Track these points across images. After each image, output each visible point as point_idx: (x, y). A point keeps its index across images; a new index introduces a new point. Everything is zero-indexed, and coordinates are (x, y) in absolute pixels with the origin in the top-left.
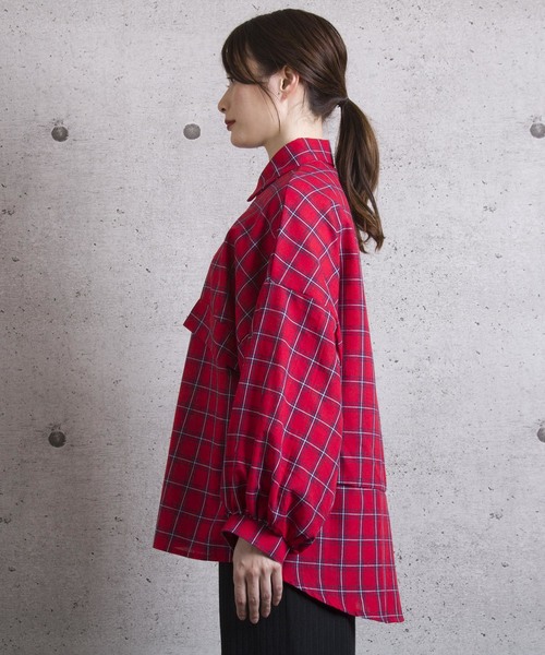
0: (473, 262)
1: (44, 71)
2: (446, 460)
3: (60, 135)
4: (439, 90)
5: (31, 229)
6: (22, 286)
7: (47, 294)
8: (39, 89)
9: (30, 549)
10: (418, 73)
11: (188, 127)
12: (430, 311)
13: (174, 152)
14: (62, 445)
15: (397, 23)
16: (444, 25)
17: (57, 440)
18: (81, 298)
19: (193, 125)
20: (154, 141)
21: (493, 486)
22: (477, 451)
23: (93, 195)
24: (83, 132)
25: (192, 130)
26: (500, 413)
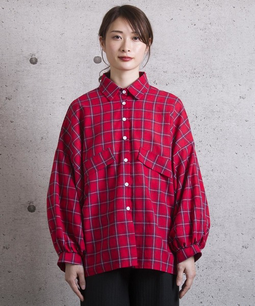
0: (234, 124)
1: (26, 30)
3: (34, 61)
4: (218, 40)
5: (20, 107)
6: (15, 134)
7: (27, 138)
8: (23, 39)
9: (18, 262)
11: (95, 57)
12: (213, 147)
13: (89, 70)
14: (34, 211)
15: (197, 7)
16: (221, 8)
17: (32, 209)
18: (44, 140)
19: (98, 57)
20: (79, 64)
21: (244, 233)
22: (236, 215)
23: (49, 90)
24: (45, 60)
25: (97, 59)
26: (247, 197)
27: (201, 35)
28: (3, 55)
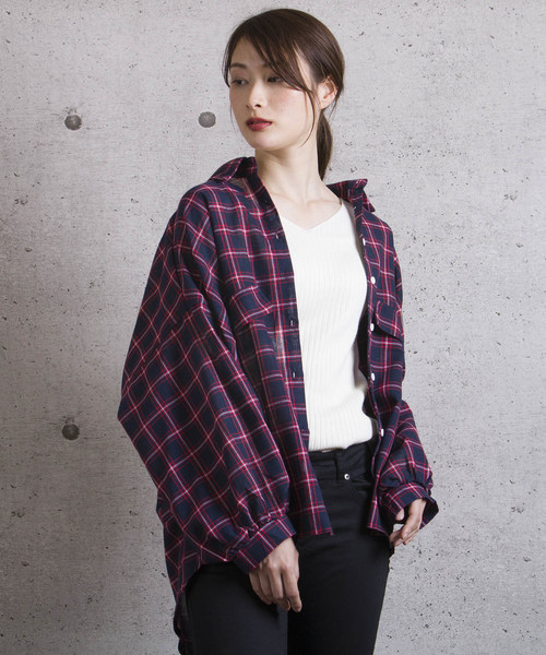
0: (494, 251)
1: (57, 58)
2: (466, 453)
3: (73, 123)
4: (459, 77)
5: (45, 219)
6: (35, 277)
7: (61, 285)
8: (51, 77)
9: (43, 544)
10: (437, 59)
11: (203, 115)
12: (450, 301)
13: (189, 140)
15: (415, 9)
16: (463, 10)
17: (71, 433)
18: (95, 288)
19: (208, 113)
20: (169, 129)
22: (497, 443)
23: (107, 184)
24: (97, 120)
25: (207, 118)
26: (521, 405)
27: (424, 68)
28: (8, 110)
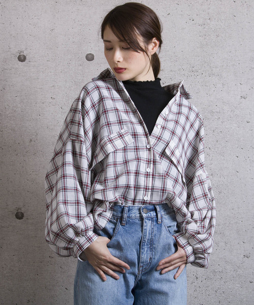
3: (22, 59)
4: (218, 36)
5: (7, 107)
6: (2, 136)
7: (15, 140)
8: (11, 35)
9: (5, 272)
10: (207, 27)
12: (213, 150)
13: (81, 68)
14: (22, 218)
15: (196, 1)
17: (20, 216)
18: (33, 143)
20: (70, 62)
21: (245, 241)
22: (236, 223)
23: (38, 90)
25: (90, 56)
26: (249, 203)
27: (200, 31)
